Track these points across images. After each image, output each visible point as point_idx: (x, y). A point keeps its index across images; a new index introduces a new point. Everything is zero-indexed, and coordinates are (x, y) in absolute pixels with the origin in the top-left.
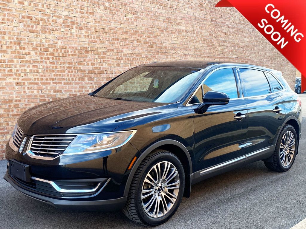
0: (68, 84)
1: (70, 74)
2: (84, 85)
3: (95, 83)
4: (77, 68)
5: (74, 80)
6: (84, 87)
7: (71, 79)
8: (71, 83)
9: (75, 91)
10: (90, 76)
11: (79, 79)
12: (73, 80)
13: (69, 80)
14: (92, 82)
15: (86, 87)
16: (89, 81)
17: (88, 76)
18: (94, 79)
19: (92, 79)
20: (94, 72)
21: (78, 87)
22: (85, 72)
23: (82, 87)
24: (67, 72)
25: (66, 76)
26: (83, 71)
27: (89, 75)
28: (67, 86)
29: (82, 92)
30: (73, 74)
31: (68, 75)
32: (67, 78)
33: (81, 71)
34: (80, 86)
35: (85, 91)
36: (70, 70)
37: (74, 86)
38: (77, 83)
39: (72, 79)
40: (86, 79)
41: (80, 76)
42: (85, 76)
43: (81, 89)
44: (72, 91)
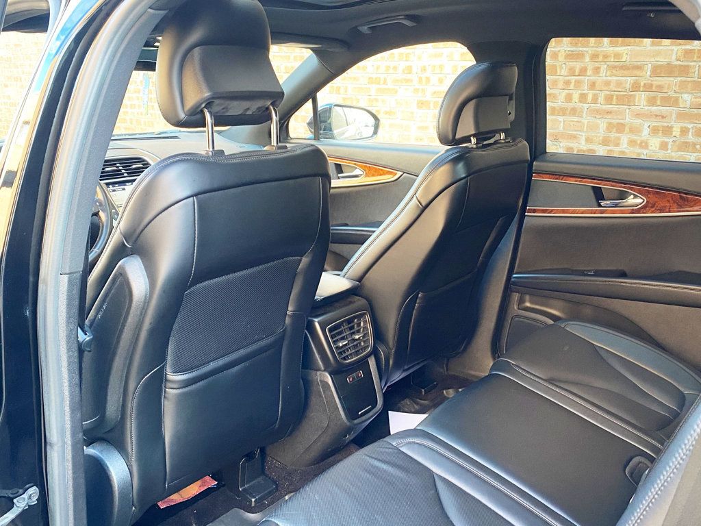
0: (564, 115)
1: (573, 79)
2: (628, 119)
3: (681, 116)
4: (606, 56)
5: (589, 100)
6: (627, 129)
7: (576, 97)
8: (574, 111)
9: (588, 140)
10: (659, 86)
11: (609, 99)
12: (586, 99)
13: (569, 98)
14: (664, 110)
15: (635, 130)
16: (654, 108)
17: (648, 87)
18: (677, 100)
19: (669, 101)
20: (684, 70)
21: (603, 124)
22: (637, 72)
23: (620, 128)
24: (564, 72)
25: (561, 85)
26: (628, 69)
27: (658, 81)
28: (561, 119)
29: (617, 145)
30: (587, 78)
31: (567, 83)
32: (564, 93)
33: (622, 68)
34: (610, 123)
35: (632, 143)
36: (578, 66)
37: (585, 122)
38: (597, 111)
39: (583, 98)
40: (642, 98)
41: (612, 87)
42: (636, 87)
43: (613, 135)
44: (575, 137)
